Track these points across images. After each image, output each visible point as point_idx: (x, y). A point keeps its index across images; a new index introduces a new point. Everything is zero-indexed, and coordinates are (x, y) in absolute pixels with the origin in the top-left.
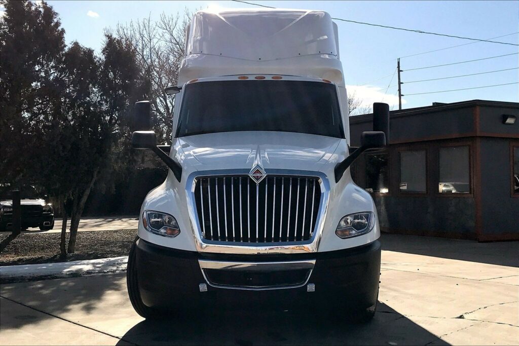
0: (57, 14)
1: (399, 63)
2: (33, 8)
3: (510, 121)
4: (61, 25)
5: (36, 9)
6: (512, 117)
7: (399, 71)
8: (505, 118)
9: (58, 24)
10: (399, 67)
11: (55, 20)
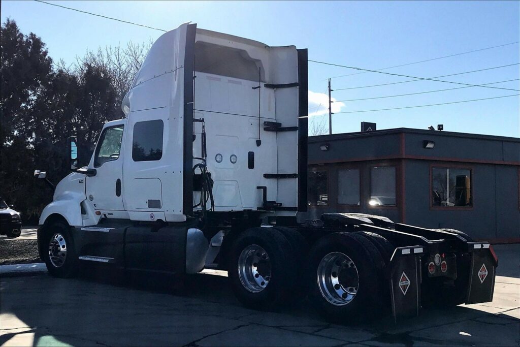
0: (44, 44)
1: (329, 83)
2: (25, 39)
3: (430, 146)
4: (48, 54)
5: (27, 40)
6: (432, 142)
7: (330, 91)
8: (426, 143)
9: (45, 53)
10: (329, 87)
11: (44, 50)
